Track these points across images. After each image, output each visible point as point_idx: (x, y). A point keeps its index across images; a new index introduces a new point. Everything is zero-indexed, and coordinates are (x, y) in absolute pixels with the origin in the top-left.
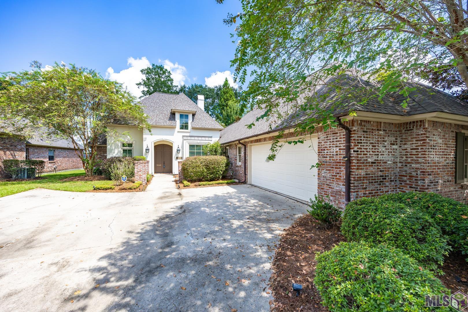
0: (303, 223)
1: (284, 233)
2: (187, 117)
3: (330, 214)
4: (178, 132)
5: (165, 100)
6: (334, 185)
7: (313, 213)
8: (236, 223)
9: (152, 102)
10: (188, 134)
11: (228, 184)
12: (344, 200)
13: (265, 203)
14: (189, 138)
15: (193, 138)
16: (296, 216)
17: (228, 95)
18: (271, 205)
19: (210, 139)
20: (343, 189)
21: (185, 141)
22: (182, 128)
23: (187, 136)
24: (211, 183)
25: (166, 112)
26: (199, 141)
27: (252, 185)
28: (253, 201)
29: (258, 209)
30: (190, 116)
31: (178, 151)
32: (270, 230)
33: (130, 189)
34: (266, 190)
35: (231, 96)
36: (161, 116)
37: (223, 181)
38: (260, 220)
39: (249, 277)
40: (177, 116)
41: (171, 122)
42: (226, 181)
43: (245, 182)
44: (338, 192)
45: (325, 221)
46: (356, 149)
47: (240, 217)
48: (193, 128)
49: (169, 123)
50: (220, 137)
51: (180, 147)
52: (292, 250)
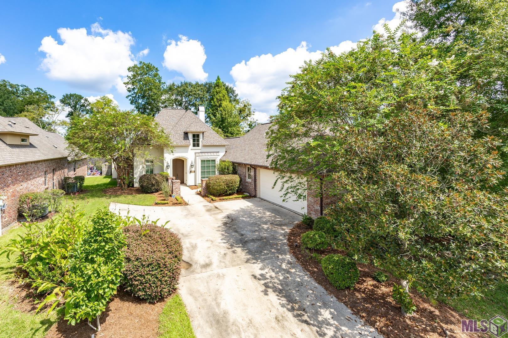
0: (298, 226)
1: (290, 230)
2: (198, 136)
3: (311, 222)
4: (191, 149)
5: (173, 117)
6: (315, 206)
7: (303, 222)
8: (265, 226)
9: (163, 120)
10: (199, 151)
11: (243, 198)
12: (320, 214)
13: (276, 214)
14: (200, 154)
15: (203, 154)
16: (295, 223)
17: (221, 95)
18: (280, 216)
19: (218, 154)
20: (319, 208)
21: (197, 157)
22: (194, 146)
23: (198, 153)
24: (231, 197)
25: (179, 132)
26: (209, 157)
27: (262, 199)
28: (268, 213)
29: (273, 218)
30: (201, 136)
31: (192, 166)
32: (283, 230)
33: (176, 204)
34: (274, 204)
35: (224, 95)
36: (177, 137)
37: (239, 196)
38: (277, 225)
39: (280, 244)
40: (190, 136)
41: (185, 141)
42: (241, 196)
43: (255, 196)
44: (317, 210)
45: (308, 225)
46: (325, 189)
47: (266, 223)
48: (204, 146)
49: (184, 142)
50: (226, 152)
51: (193, 162)
52: (294, 237)
